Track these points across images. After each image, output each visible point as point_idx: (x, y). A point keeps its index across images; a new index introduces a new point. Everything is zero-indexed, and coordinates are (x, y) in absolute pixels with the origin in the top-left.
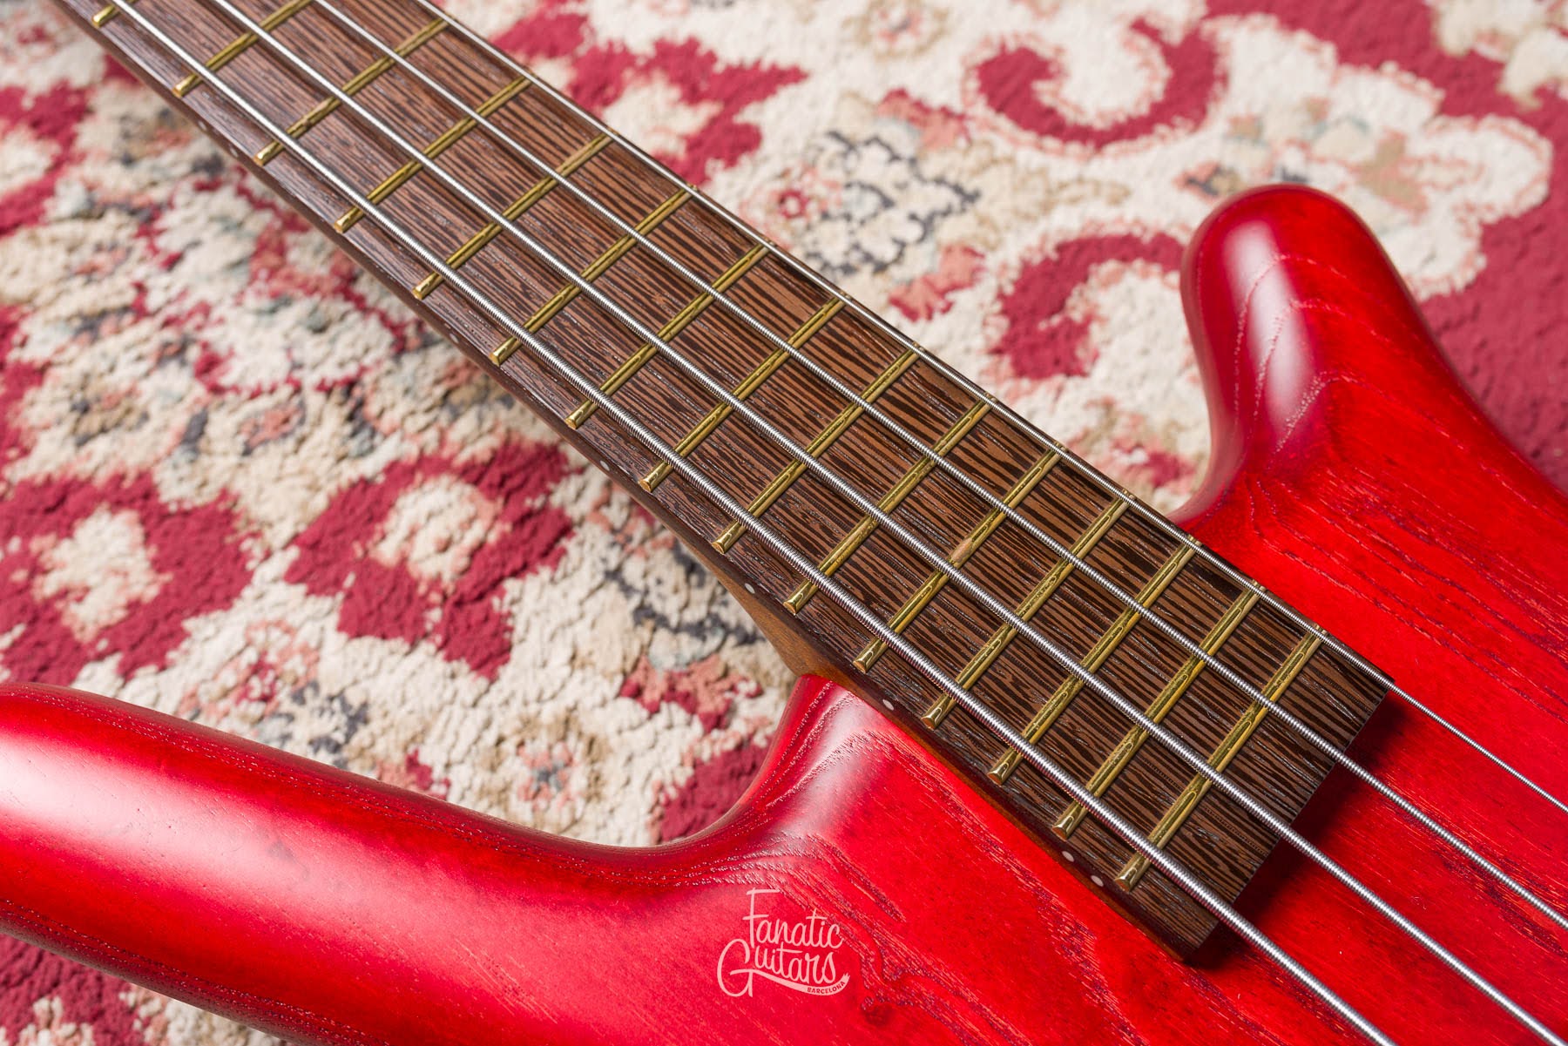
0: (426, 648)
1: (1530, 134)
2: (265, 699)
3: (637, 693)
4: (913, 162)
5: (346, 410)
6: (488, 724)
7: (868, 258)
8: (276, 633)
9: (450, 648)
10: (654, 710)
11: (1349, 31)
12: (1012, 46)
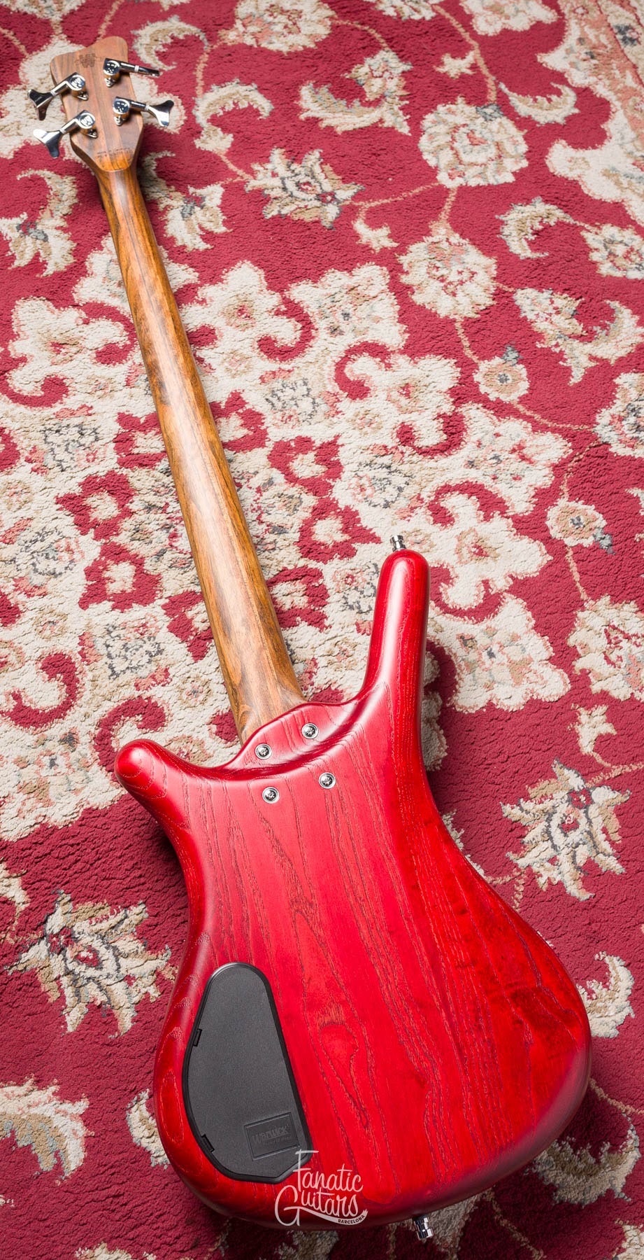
0: (185, 644)
1: (568, 681)
2: (141, 634)
6: (188, 672)
7: (359, 607)
8: (152, 619)
9: (190, 648)
11: (543, 620)
12: (445, 567)
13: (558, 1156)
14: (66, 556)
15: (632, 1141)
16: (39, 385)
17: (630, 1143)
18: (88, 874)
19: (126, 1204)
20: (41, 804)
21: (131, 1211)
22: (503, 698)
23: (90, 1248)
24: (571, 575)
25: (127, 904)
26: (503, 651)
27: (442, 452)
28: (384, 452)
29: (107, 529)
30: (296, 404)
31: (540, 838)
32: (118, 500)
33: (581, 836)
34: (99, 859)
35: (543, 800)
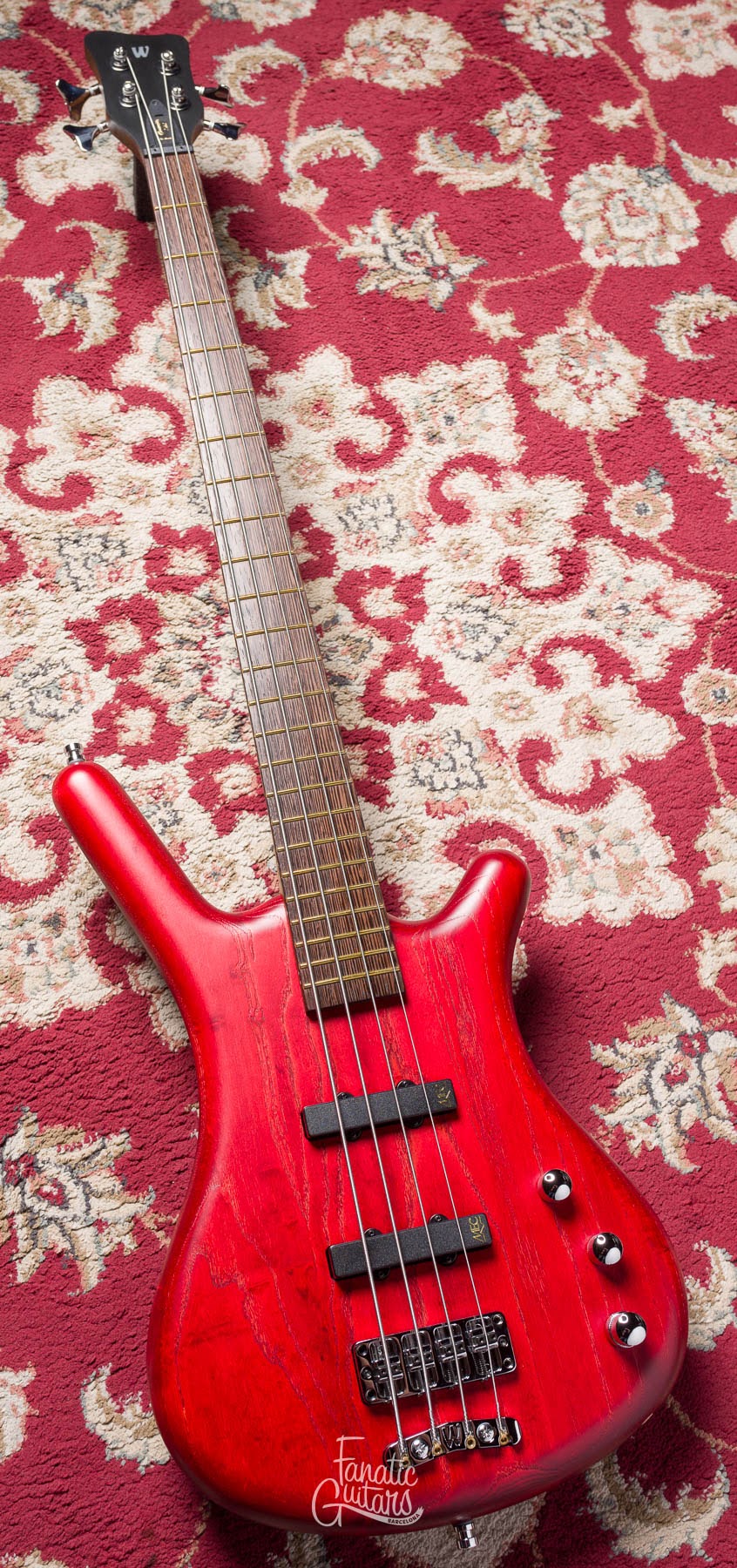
0: (209, 815)
1: (691, 895)
2: (156, 798)
3: (256, 869)
4: (475, 760)
5: (237, 724)
6: (210, 849)
7: (432, 784)
8: (171, 781)
9: (215, 820)
10: (257, 878)
11: (666, 815)
12: (546, 740)
13: (623, 1495)
14: (71, 695)
15: (719, 1485)
16: (58, 483)
17: (718, 1487)
18: (61, 1089)
19: (69, 1505)
20: (12, 999)
21: (74, 1514)
22: (605, 910)
23: (20, 1555)
24: (707, 761)
25: (106, 1131)
26: (612, 850)
27: (555, 596)
28: (480, 592)
29: (126, 665)
30: (376, 526)
31: (636, 1090)
32: (143, 631)
33: (690, 1092)
34: (77, 1072)
35: (644, 1042)
